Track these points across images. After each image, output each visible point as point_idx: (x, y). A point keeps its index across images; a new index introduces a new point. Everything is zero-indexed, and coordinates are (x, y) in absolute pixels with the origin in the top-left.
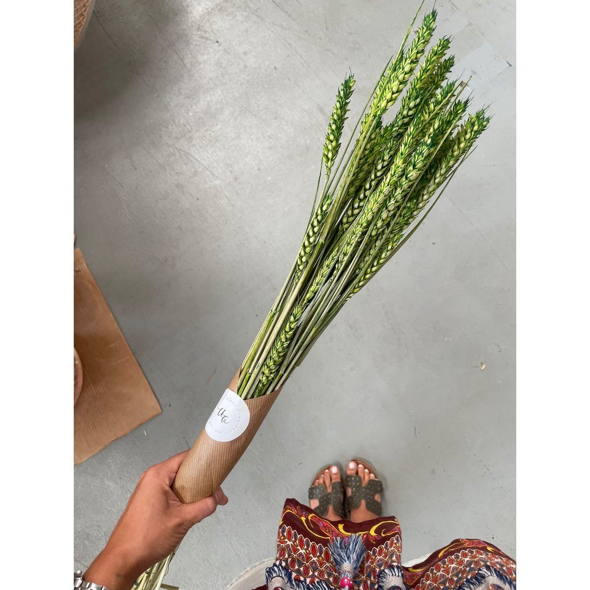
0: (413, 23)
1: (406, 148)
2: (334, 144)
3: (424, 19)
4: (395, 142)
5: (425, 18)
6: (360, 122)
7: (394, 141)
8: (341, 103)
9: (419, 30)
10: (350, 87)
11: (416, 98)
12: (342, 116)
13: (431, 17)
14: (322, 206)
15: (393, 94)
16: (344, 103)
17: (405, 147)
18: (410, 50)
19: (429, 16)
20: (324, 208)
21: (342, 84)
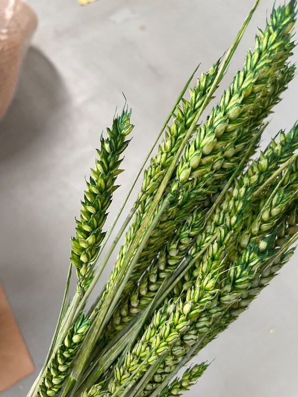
0: (249, 19)
1: (220, 251)
2: (91, 239)
3: (270, 12)
4: (199, 215)
5: (274, 10)
6: (143, 170)
7: (197, 214)
8: (106, 165)
9: (262, 36)
10: (123, 136)
11: (237, 143)
12: (106, 188)
13: (287, 12)
14: (72, 333)
15: (204, 156)
16: (111, 165)
17: (218, 249)
18: (242, 74)
19: (282, 10)
20: (76, 339)
21: (108, 129)
